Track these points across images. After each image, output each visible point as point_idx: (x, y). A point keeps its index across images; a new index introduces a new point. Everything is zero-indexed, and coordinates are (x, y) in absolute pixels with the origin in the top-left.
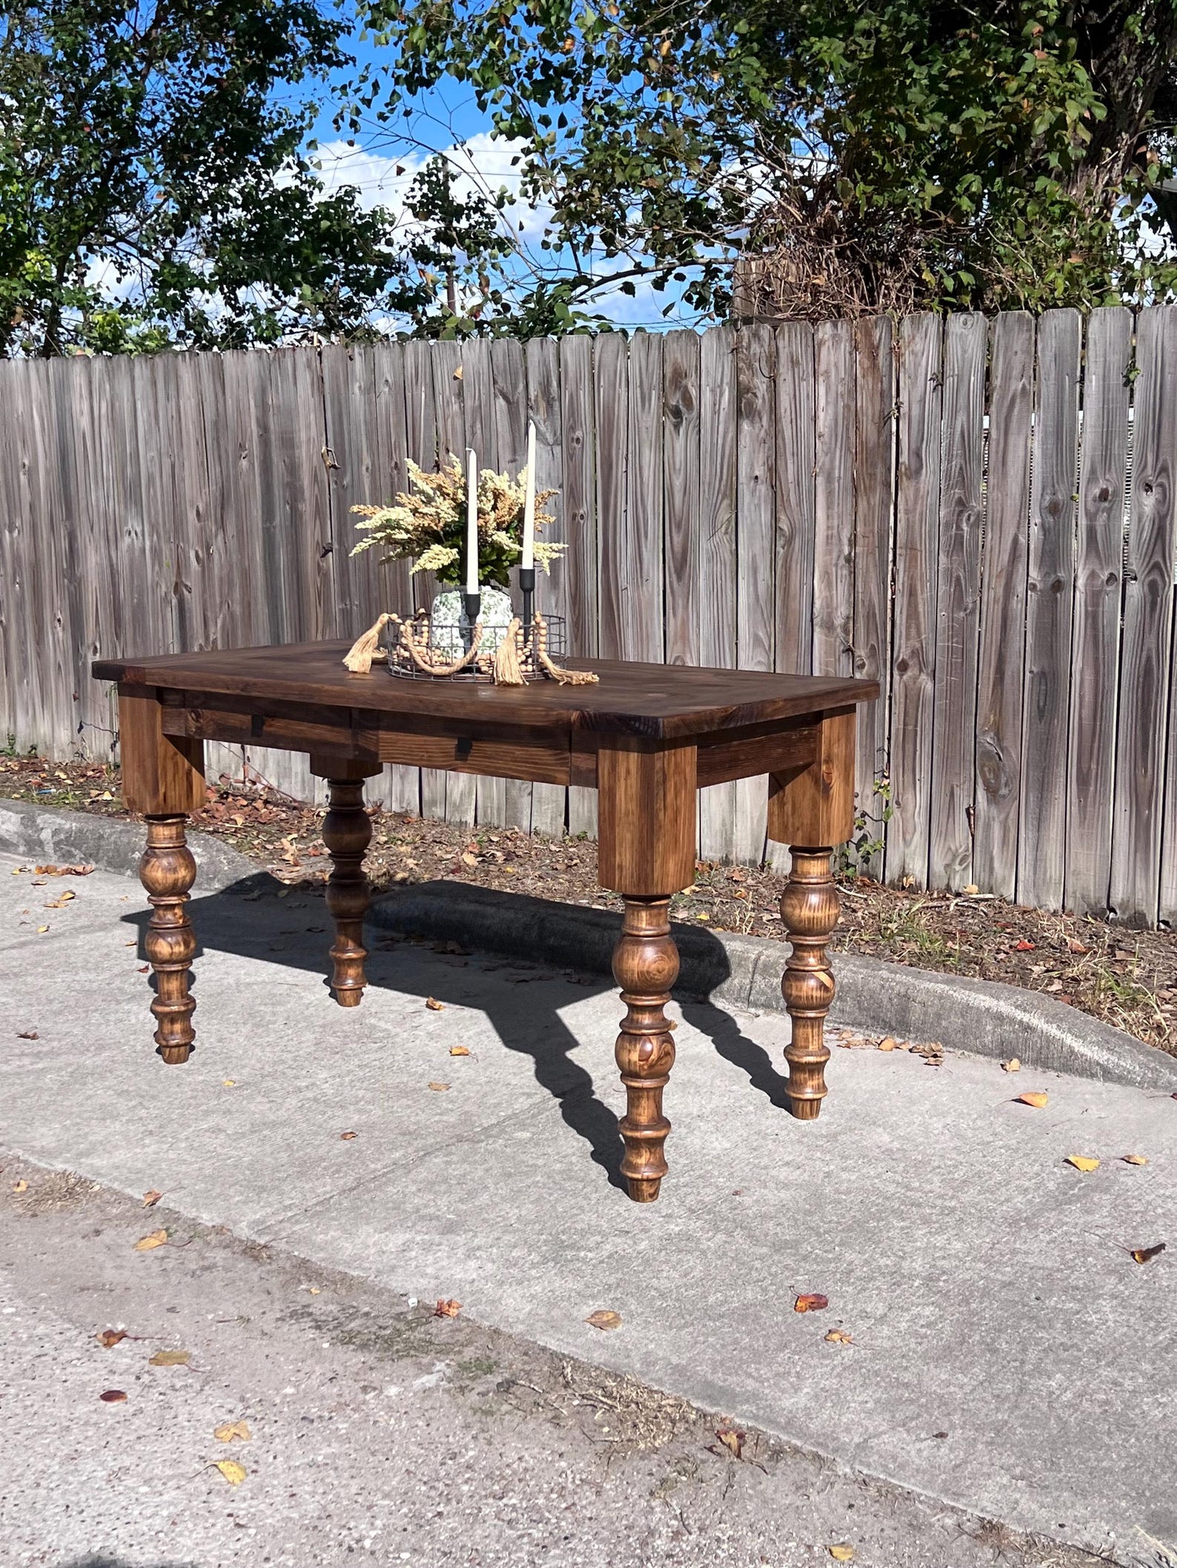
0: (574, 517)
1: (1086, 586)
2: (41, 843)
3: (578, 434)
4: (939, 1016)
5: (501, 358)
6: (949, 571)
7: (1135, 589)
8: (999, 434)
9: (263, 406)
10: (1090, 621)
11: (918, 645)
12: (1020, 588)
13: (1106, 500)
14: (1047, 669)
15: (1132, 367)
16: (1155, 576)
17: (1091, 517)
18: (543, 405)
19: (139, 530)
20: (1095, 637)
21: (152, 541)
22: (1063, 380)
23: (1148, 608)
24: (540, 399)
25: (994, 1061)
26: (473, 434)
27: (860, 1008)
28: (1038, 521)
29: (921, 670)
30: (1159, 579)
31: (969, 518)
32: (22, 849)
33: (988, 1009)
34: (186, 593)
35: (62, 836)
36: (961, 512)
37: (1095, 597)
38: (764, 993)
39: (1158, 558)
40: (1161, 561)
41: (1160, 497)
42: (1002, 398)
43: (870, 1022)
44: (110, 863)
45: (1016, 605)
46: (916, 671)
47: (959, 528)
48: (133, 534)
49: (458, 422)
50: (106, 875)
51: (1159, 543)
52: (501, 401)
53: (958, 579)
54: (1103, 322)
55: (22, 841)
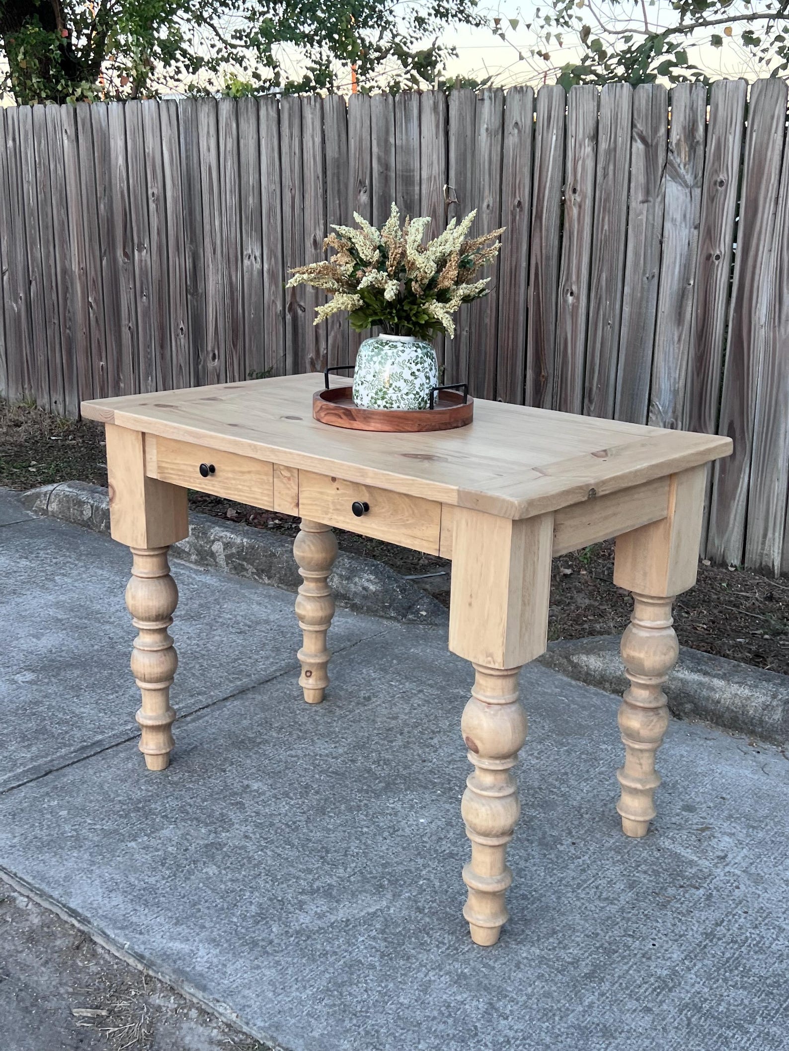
0: (709, 257)
2: (212, 555)
3: (722, 177)
5: (643, 102)
9: (385, 145)
18: (684, 148)
19: (258, 254)
21: (270, 264)
24: (683, 143)
26: (605, 176)
32: (193, 557)
34: (300, 312)
35: (234, 550)
44: (281, 581)
48: (252, 258)
49: (590, 164)
50: (280, 591)
52: (639, 146)
55: (193, 550)
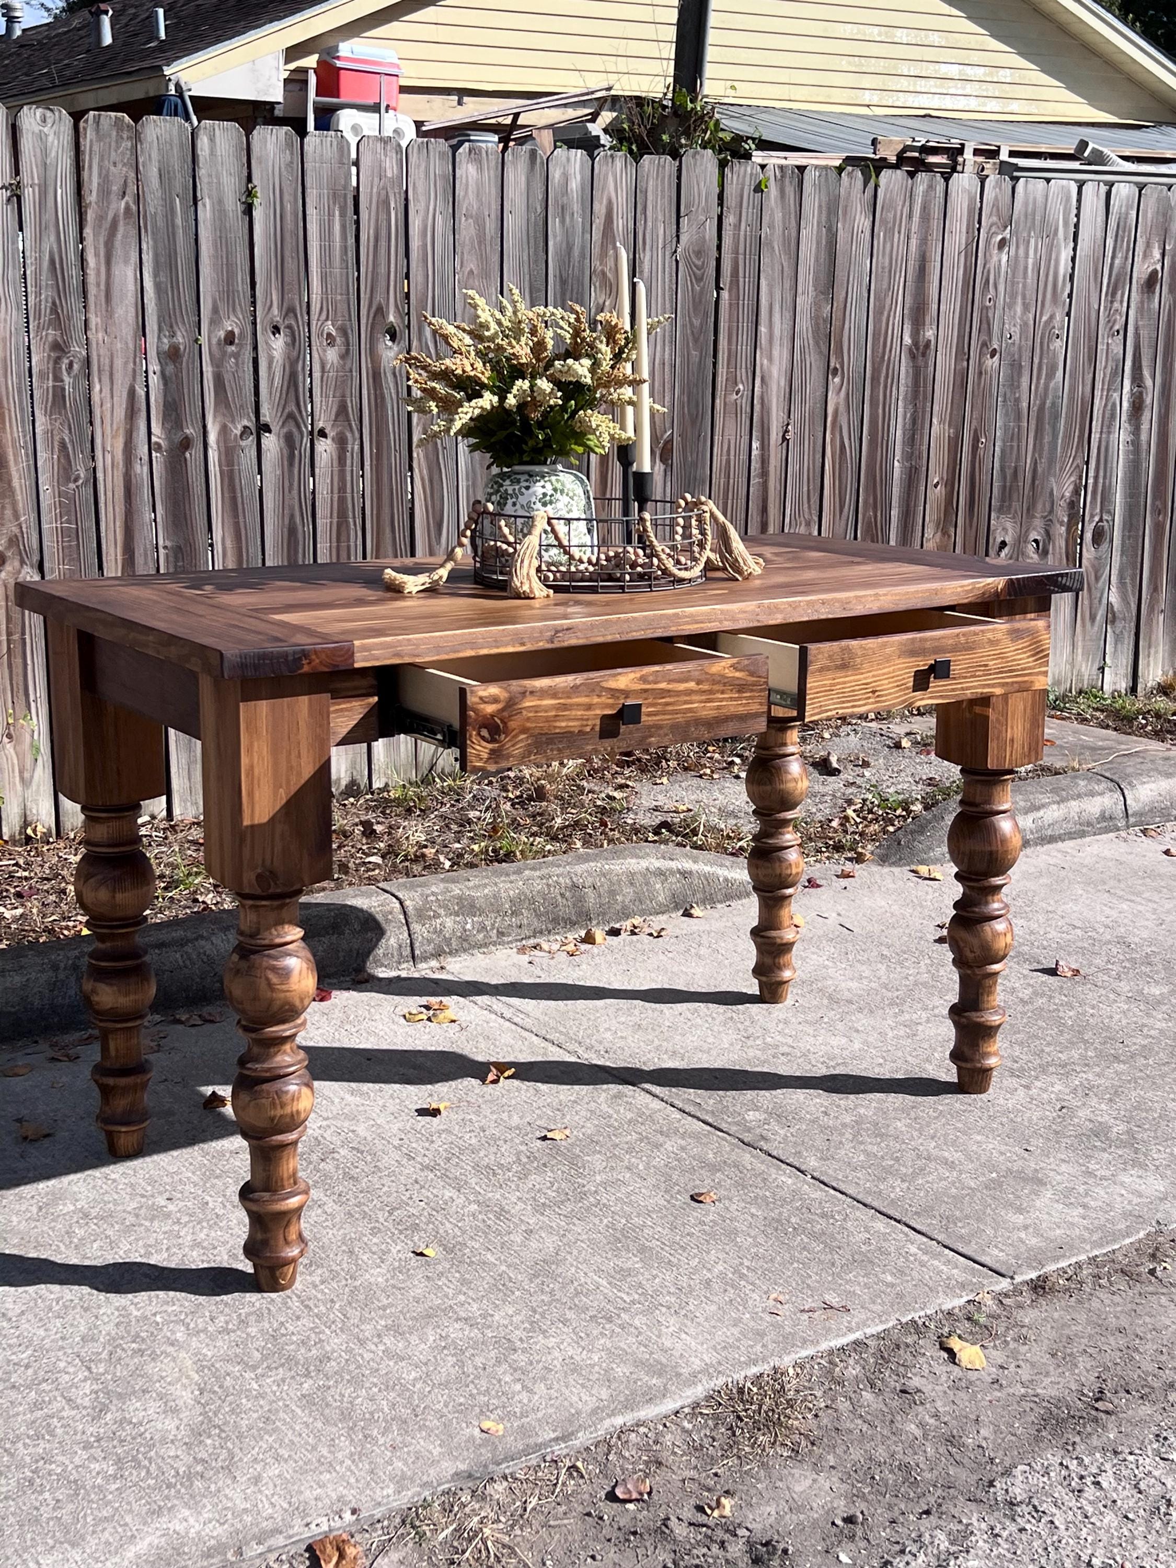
1: (218, 443)
4: (612, 893)
6: (50, 433)
7: (270, 442)
8: (98, 263)
10: (226, 480)
11: (16, 530)
12: (142, 450)
13: (232, 343)
14: (182, 543)
15: (250, 193)
16: (291, 426)
17: (218, 364)
20: (234, 499)
22: (172, 202)
23: (286, 463)
25: (673, 915)
27: (536, 915)
28: (157, 368)
29: (22, 562)
30: (295, 430)
31: (71, 365)
33: (647, 869)
36: (57, 361)
37: (229, 455)
38: (429, 941)
39: (292, 407)
40: (294, 409)
41: (289, 340)
42: (100, 218)
43: (550, 926)
45: (141, 470)
46: (17, 564)
47: (57, 378)
51: (292, 390)
53: (63, 445)
54: (212, 140)
